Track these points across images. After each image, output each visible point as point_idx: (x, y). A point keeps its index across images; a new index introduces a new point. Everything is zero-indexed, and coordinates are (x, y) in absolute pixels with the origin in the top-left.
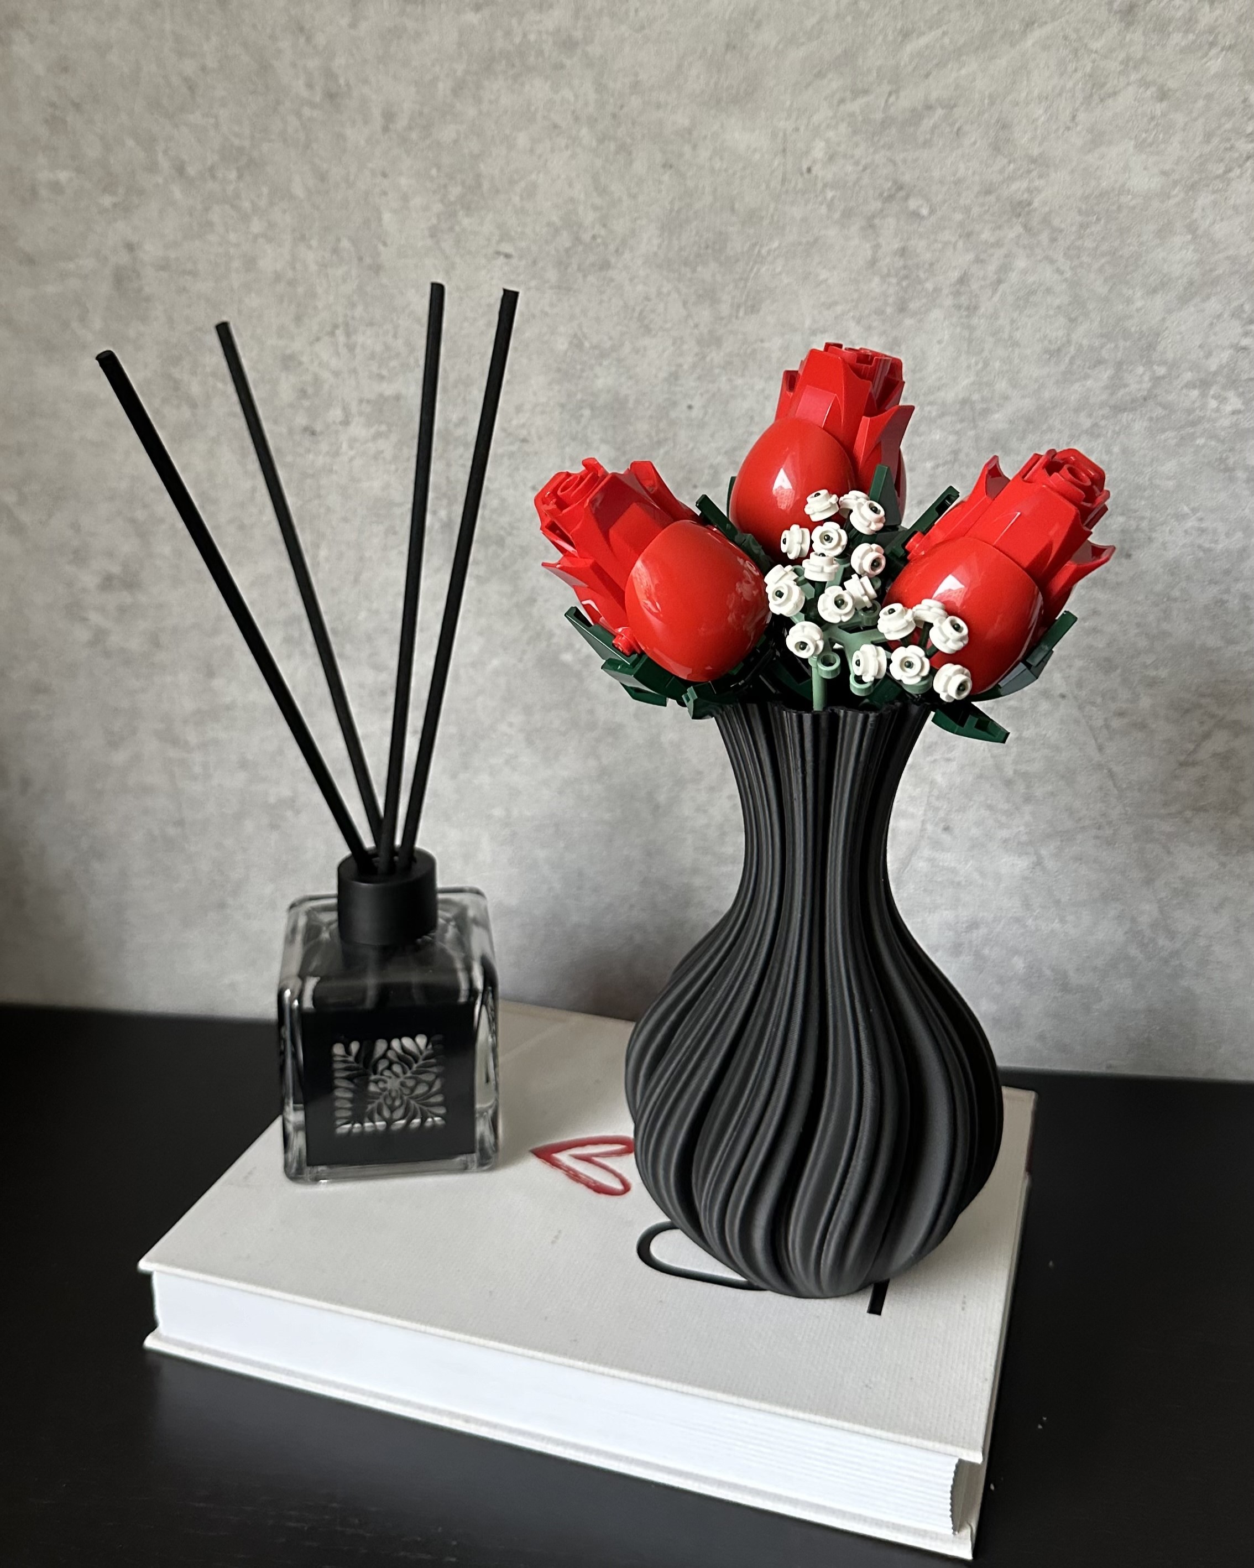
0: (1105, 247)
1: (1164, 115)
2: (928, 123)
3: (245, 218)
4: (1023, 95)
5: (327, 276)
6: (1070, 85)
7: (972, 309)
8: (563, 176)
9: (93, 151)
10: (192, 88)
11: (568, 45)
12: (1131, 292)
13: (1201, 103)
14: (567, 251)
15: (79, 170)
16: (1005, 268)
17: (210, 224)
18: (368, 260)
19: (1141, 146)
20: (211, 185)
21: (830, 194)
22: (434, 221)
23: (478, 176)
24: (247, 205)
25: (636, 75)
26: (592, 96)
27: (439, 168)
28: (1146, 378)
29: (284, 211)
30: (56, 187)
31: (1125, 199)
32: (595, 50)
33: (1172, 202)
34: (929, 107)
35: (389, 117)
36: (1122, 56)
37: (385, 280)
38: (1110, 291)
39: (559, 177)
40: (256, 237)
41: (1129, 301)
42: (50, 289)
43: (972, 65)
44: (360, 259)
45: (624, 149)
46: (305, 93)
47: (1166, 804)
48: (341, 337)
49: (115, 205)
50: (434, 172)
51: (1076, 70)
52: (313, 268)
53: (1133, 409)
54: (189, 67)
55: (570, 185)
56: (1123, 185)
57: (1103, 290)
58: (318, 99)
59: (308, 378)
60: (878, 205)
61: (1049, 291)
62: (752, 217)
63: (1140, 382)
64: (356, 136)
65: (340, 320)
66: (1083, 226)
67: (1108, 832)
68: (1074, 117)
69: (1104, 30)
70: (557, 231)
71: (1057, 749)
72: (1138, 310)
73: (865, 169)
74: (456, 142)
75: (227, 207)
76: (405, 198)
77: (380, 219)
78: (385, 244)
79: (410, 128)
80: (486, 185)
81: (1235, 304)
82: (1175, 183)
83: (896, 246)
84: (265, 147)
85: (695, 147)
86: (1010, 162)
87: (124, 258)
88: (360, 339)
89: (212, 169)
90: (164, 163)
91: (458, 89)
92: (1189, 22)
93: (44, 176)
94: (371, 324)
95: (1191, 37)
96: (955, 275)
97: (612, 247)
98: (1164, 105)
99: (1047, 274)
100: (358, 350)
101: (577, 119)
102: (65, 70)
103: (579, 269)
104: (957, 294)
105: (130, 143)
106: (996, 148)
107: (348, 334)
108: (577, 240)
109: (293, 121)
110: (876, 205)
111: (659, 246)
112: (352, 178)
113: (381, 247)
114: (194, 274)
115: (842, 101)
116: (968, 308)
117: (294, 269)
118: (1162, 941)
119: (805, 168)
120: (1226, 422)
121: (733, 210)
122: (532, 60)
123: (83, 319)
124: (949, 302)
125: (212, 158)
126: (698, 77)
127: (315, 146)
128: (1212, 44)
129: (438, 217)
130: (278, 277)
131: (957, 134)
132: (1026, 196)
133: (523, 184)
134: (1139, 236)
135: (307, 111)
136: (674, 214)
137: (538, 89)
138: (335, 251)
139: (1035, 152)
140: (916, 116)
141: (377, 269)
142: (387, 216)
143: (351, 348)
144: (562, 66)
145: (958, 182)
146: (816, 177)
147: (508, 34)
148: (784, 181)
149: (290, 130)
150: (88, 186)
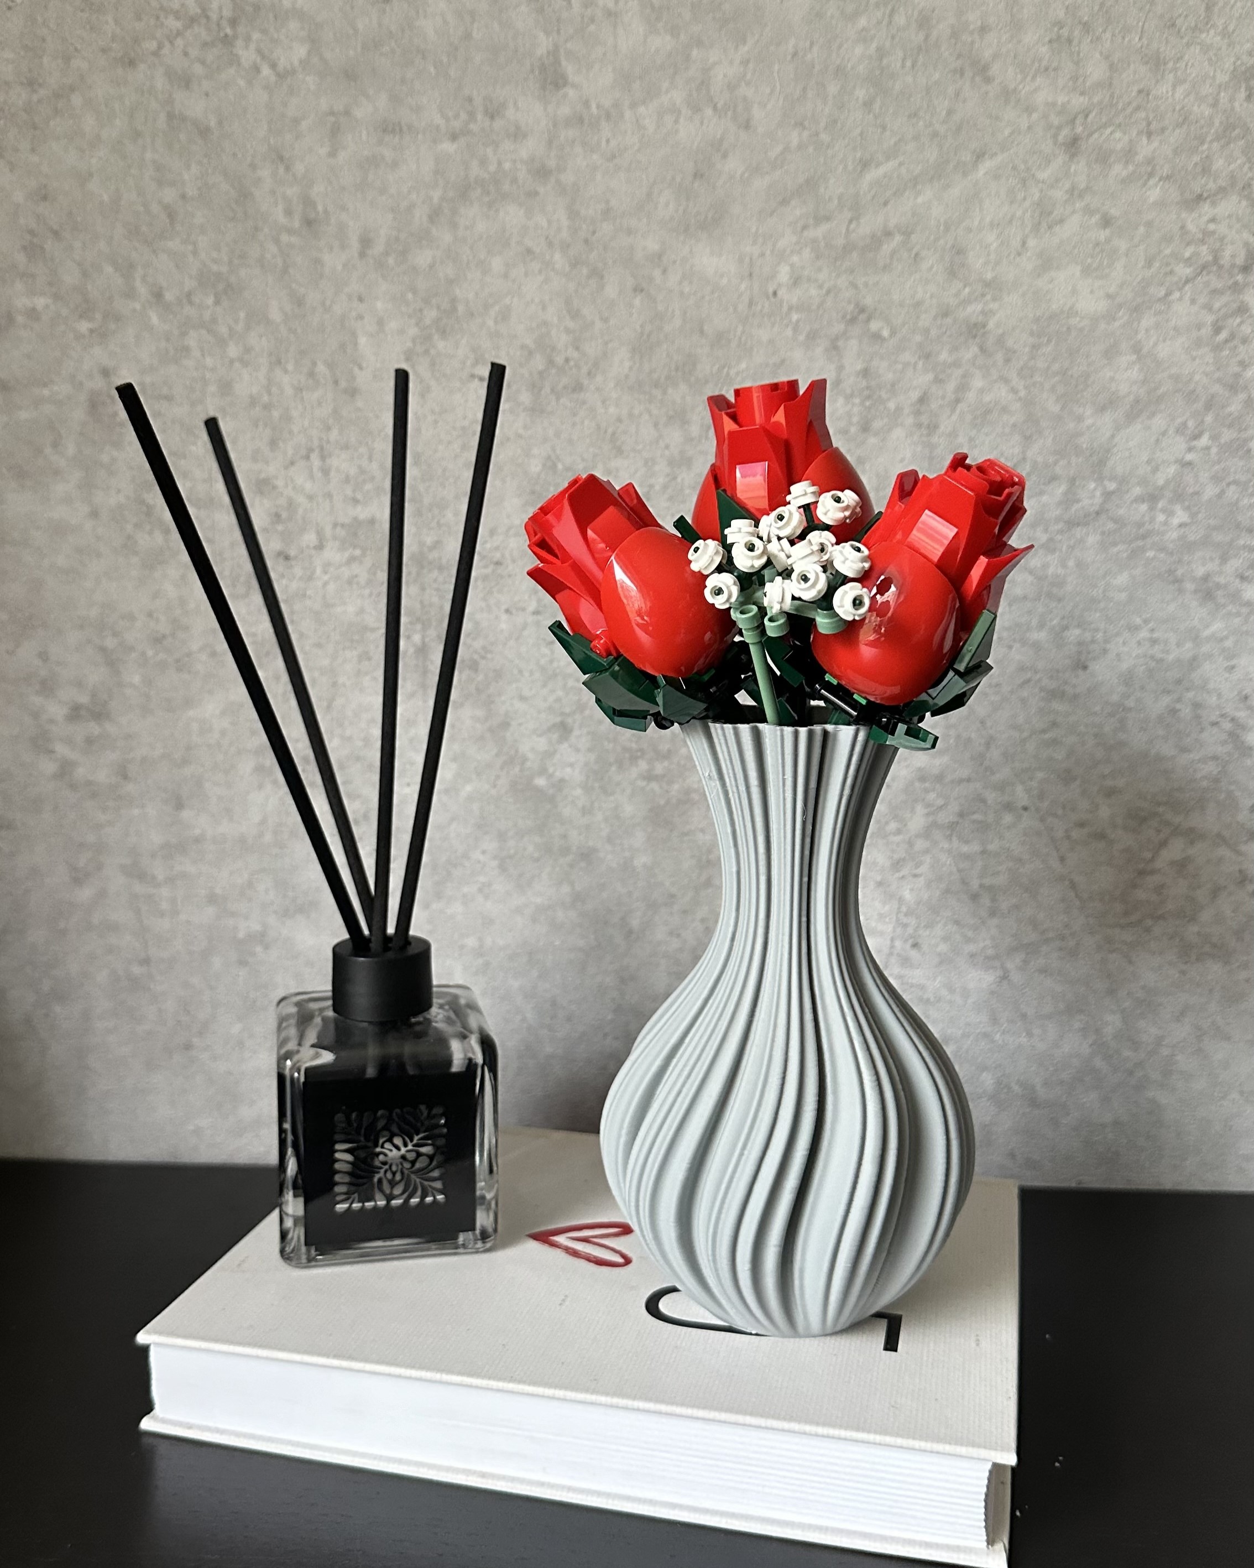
0: (1056, 367)
1: (1108, 241)
2: (887, 248)
3: (222, 342)
4: (976, 223)
5: (302, 398)
6: (1019, 213)
7: (933, 428)
8: (537, 300)
9: (70, 277)
10: (171, 215)
11: (542, 173)
12: (1081, 410)
13: (1142, 230)
14: (541, 373)
15: (57, 297)
16: (962, 388)
17: (187, 349)
19: (1087, 271)
20: (188, 310)
21: (795, 317)
22: (409, 344)
23: (454, 301)
24: (223, 330)
25: (607, 202)
26: (565, 223)
27: (415, 292)
28: (1098, 493)
29: (261, 336)
30: (33, 314)
31: (1074, 321)
32: (568, 178)
33: (1117, 324)
34: (888, 234)
35: (366, 242)
36: (1067, 186)
37: (360, 404)
38: (1063, 408)
39: (532, 301)
40: (232, 362)
41: (1080, 419)
42: (24, 415)
43: (927, 194)
44: (336, 383)
45: (597, 274)
46: (282, 219)
47: (1126, 914)
48: (316, 461)
49: (91, 331)
50: (410, 296)
51: (1025, 199)
52: (289, 391)
53: (1086, 524)
54: (169, 195)
55: (544, 308)
56: (1071, 308)
57: (1055, 408)
58: (297, 224)
59: (282, 501)
60: (842, 327)
61: (1005, 410)
62: (720, 339)
63: (1093, 497)
64: (333, 261)
65: (316, 443)
66: (1035, 347)
67: (1072, 943)
68: (1024, 243)
69: (1050, 162)
70: (531, 353)
71: (1020, 860)
72: (1089, 428)
73: (828, 292)
74: (431, 267)
75: (204, 332)
76: (381, 323)
77: (356, 344)
78: (361, 368)
79: (387, 254)
80: (461, 308)
81: (1179, 420)
82: (1120, 306)
83: (859, 367)
84: (243, 273)
85: (665, 271)
86: (965, 286)
87: (99, 384)
88: (334, 462)
89: (189, 295)
90: (142, 290)
91: (434, 216)
92: (1129, 154)
93: (22, 302)
94: (346, 447)
95: (1131, 168)
96: (915, 395)
97: (585, 370)
98: (1108, 231)
99: (1002, 393)
100: (333, 474)
101: (550, 244)
102: (45, 198)
103: (552, 390)
104: (918, 413)
105: (109, 269)
106: (952, 273)
107: (323, 458)
108: (551, 362)
109: (273, 249)
110: (839, 327)
111: (631, 368)
112: (328, 303)
113: (356, 370)
114: (169, 398)
115: (805, 227)
116: (928, 426)
117: (269, 393)
118: (1127, 1053)
119: (771, 291)
120: (1174, 535)
121: (702, 332)
122: (506, 187)
123: (55, 445)
124: (910, 421)
125: (189, 284)
126: (667, 205)
127: (291, 271)
128: (1151, 175)
129: (414, 341)
130: (253, 401)
131: (915, 260)
132: (980, 318)
133: (497, 308)
134: (1087, 357)
135: (285, 238)
136: (645, 337)
137: (512, 215)
138: (311, 374)
139: (989, 276)
140: (876, 241)
141: (352, 392)
142: (362, 340)
143: (326, 472)
144: (537, 193)
145: (918, 304)
146: (782, 301)
147: (483, 162)
148: (751, 303)
149: (268, 256)
150: (65, 312)
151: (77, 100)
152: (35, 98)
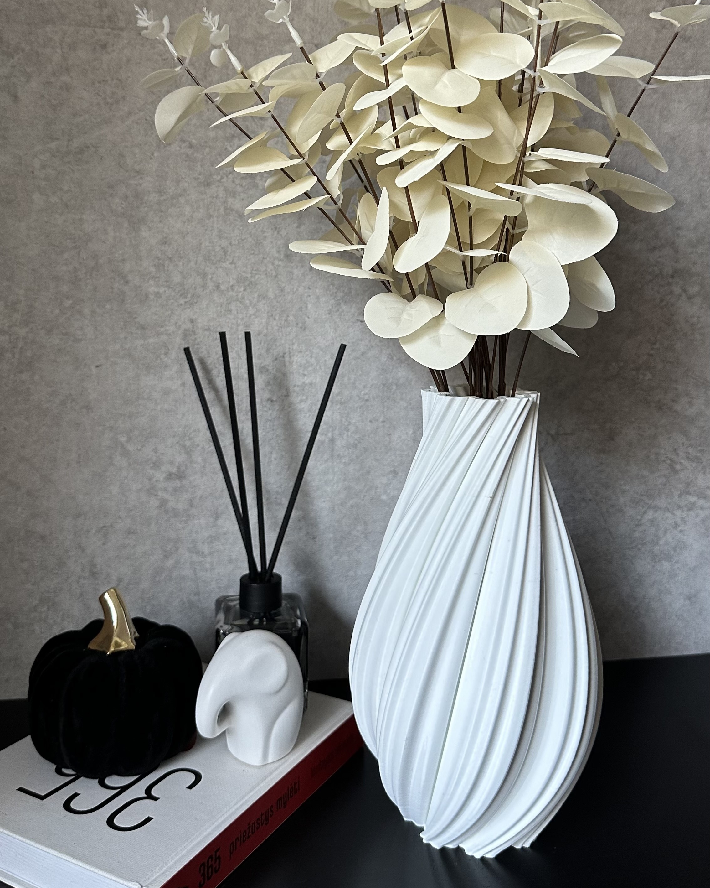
3: (246, 307)
5: (282, 331)
9: (177, 279)
10: (225, 252)
15: (169, 287)
17: (231, 311)
18: (300, 325)
20: (231, 293)
24: (247, 302)
27: (333, 285)
29: (264, 304)
30: (158, 295)
42: (151, 340)
44: (297, 324)
46: (277, 255)
49: (186, 303)
50: (331, 287)
54: (224, 243)
58: (282, 257)
65: (287, 350)
75: (238, 303)
76: (318, 298)
77: (307, 307)
78: (309, 318)
84: (257, 277)
87: (189, 326)
89: (232, 286)
90: (211, 285)
93: (152, 290)
94: (301, 352)
100: (294, 363)
102: (166, 243)
105: (195, 275)
109: (271, 267)
112: (295, 290)
113: (307, 318)
117: (267, 329)
125: (232, 282)
127: (279, 276)
135: (277, 262)
138: (286, 320)
142: (310, 306)
149: (269, 270)
150: (173, 294)
151: (182, 200)
152: (162, 198)
